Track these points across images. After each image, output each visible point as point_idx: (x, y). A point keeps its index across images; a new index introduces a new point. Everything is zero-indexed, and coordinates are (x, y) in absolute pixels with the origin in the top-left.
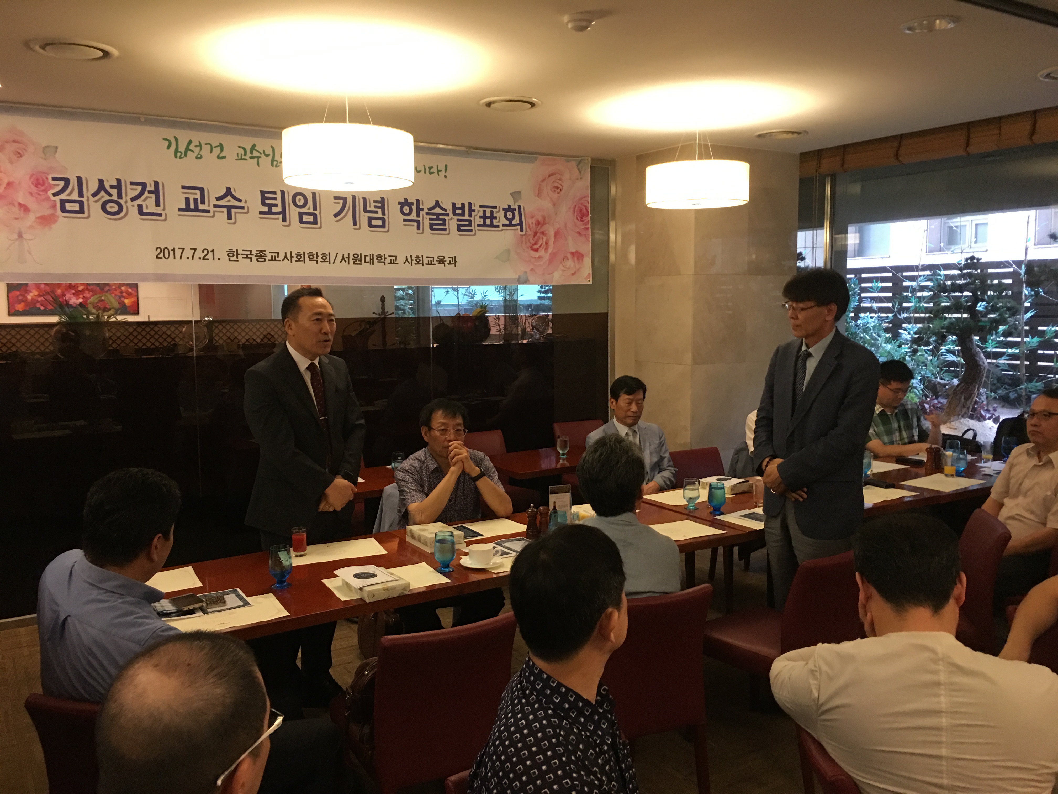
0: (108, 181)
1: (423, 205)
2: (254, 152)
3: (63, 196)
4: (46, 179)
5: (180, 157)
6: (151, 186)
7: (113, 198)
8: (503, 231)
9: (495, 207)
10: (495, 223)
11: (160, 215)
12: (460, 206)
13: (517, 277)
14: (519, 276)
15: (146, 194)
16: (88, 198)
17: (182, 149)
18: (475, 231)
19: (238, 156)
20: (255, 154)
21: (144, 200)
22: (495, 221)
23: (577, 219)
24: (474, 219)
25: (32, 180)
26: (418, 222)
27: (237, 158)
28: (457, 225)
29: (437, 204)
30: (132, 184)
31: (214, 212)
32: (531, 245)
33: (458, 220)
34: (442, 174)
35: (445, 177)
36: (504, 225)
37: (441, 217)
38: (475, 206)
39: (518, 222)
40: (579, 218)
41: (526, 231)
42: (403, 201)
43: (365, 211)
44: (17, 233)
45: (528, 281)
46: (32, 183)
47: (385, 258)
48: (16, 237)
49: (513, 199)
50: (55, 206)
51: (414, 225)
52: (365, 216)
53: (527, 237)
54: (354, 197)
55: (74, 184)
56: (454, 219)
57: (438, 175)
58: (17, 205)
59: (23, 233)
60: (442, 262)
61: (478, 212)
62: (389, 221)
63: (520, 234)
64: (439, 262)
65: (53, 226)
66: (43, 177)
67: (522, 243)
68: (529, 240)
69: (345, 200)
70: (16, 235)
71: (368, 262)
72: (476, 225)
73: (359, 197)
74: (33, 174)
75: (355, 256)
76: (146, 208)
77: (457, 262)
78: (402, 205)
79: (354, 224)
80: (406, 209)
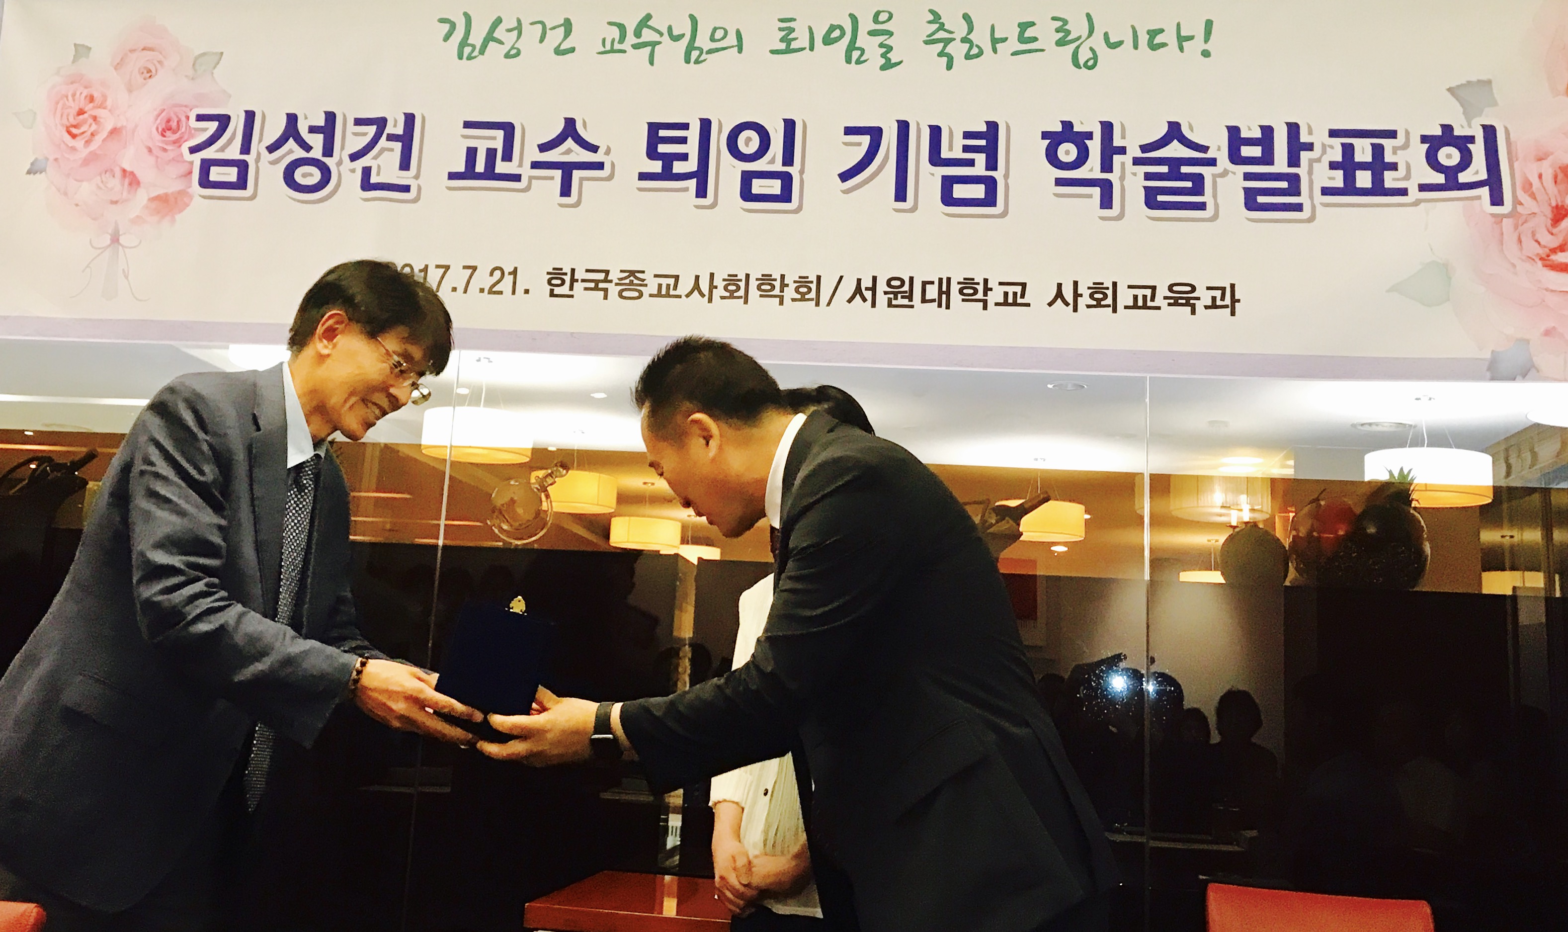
0: (306, 118)
1: (1123, 137)
2: (645, 31)
3: (209, 153)
4: (184, 119)
5: (470, 58)
6: (395, 126)
7: (311, 155)
8: (1422, 205)
9: (1392, 134)
10: (1388, 184)
11: (406, 189)
12: (1257, 134)
13: (1488, 355)
14: (1493, 352)
15: (383, 142)
16: (259, 154)
17: (477, 38)
18: (1313, 208)
19: (604, 46)
20: (648, 35)
21: (375, 158)
22: (1388, 176)
24: (1310, 172)
25: (158, 121)
26: (1106, 188)
27: (603, 49)
28: (1245, 190)
29: (1174, 132)
30: (359, 122)
31: (531, 178)
32: (1542, 252)
33: (1248, 177)
34: (1194, 48)
35: (1206, 54)
36: (1423, 188)
37: (1185, 169)
38: (1310, 132)
39: (1483, 176)
41: (1517, 202)
42: (1059, 128)
43: (936, 159)
44: (110, 231)
45: (1533, 371)
46: (157, 129)
47: (987, 290)
48: (109, 242)
49: (1462, 105)
50: (190, 173)
51: (1090, 196)
52: (933, 175)
53: (1522, 224)
54: (903, 127)
55: (236, 127)
56: (1234, 173)
57: (1181, 49)
58: (118, 173)
59: (121, 233)
60: (1184, 301)
61: (1324, 152)
62: (1007, 186)
63: (1493, 215)
64: (1172, 301)
65: (178, 217)
66: (180, 116)
67: (1501, 242)
68: (1530, 235)
69: (876, 134)
70: (109, 237)
71: (933, 301)
72: (1317, 192)
73: (918, 124)
74: (164, 110)
75: (894, 283)
76: (378, 174)
77: (1239, 301)
78: (1054, 140)
79: (898, 200)
80: (1067, 153)
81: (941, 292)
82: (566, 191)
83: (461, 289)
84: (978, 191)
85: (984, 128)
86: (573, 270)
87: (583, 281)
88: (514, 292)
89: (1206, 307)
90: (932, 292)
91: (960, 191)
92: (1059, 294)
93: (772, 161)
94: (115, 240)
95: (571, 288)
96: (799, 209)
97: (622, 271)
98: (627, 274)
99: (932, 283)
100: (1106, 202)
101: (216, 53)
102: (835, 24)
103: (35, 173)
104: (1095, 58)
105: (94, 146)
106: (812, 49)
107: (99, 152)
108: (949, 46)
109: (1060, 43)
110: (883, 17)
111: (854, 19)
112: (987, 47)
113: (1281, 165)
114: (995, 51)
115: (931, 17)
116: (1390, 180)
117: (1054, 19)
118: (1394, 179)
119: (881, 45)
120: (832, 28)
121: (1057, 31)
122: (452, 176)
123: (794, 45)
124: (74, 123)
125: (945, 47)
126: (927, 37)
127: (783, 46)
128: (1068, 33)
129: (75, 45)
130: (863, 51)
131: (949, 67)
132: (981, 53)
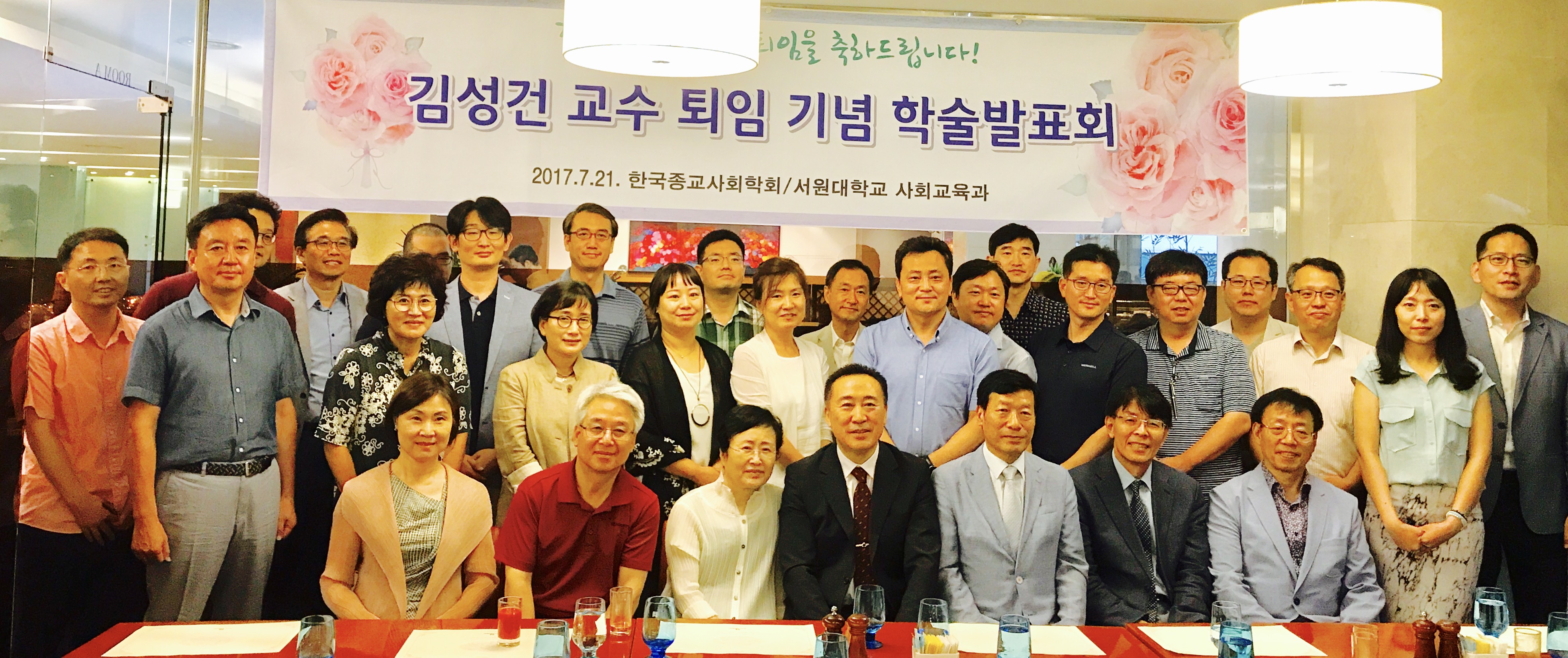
0: (480, 81)
1: (933, 105)
3: (423, 101)
4: (404, 80)
6: (535, 86)
7: (484, 103)
8: (1076, 145)
9: (1063, 107)
10: (1061, 133)
11: (544, 124)
12: (999, 106)
13: (1102, 220)
14: (1105, 219)
15: (528, 96)
16: (453, 103)
18: (1025, 144)
21: (524, 105)
22: (1060, 128)
23: (1222, 124)
24: (1024, 126)
25: (387, 80)
26: (925, 132)
28: (992, 135)
29: (959, 103)
30: (512, 83)
31: (617, 120)
32: (1129, 168)
33: (994, 128)
34: (969, 57)
35: (975, 61)
36: (1077, 136)
37: (963, 124)
38: (1024, 105)
39: (1105, 130)
40: (1225, 124)
41: (1120, 145)
42: (901, 100)
43: (839, 115)
44: (363, 147)
45: (1122, 228)
46: (387, 85)
47: (866, 186)
48: (363, 154)
49: (1097, 93)
50: (412, 112)
51: (916, 137)
52: (837, 123)
53: (1121, 155)
54: (822, 96)
55: (437, 85)
56: (987, 126)
57: (963, 58)
58: (366, 113)
59: (370, 148)
60: (962, 193)
61: (1031, 116)
62: (875, 131)
63: (1108, 151)
64: (956, 193)
65: (406, 140)
66: (401, 77)
67: (1111, 163)
68: (1124, 160)
69: (807, 100)
70: (362, 150)
71: (838, 192)
72: (1027, 136)
73: (829, 95)
74: (390, 73)
75: (818, 182)
76: (527, 115)
77: (988, 193)
78: (899, 106)
79: (819, 136)
80: (905, 113)
81: (842, 188)
82: (637, 127)
83: (580, 183)
84: (860, 133)
85: (863, 98)
86: (644, 174)
87: (650, 179)
88: (610, 185)
89: (973, 197)
90: (838, 187)
91: (851, 133)
92: (902, 190)
93: (752, 114)
94: (367, 152)
95: (643, 183)
96: (768, 141)
97: (671, 174)
98: (674, 176)
99: (838, 182)
100: (925, 141)
101: (419, 38)
102: (783, 36)
103: (309, 109)
104: (920, 61)
105: (348, 95)
106: (772, 50)
107: (351, 99)
108: (845, 52)
109: (902, 53)
110: (810, 34)
111: (794, 34)
112: (864, 53)
113: (1010, 122)
114: (868, 55)
116: (1062, 131)
117: (899, 39)
118: (1064, 131)
120: (783, 39)
121: (901, 46)
122: (571, 117)
123: (762, 47)
124: (333, 80)
125: (843, 52)
126: (833, 46)
128: (906, 47)
129: (326, 29)
130: (799, 52)
131: (845, 64)
132: (861, 57)
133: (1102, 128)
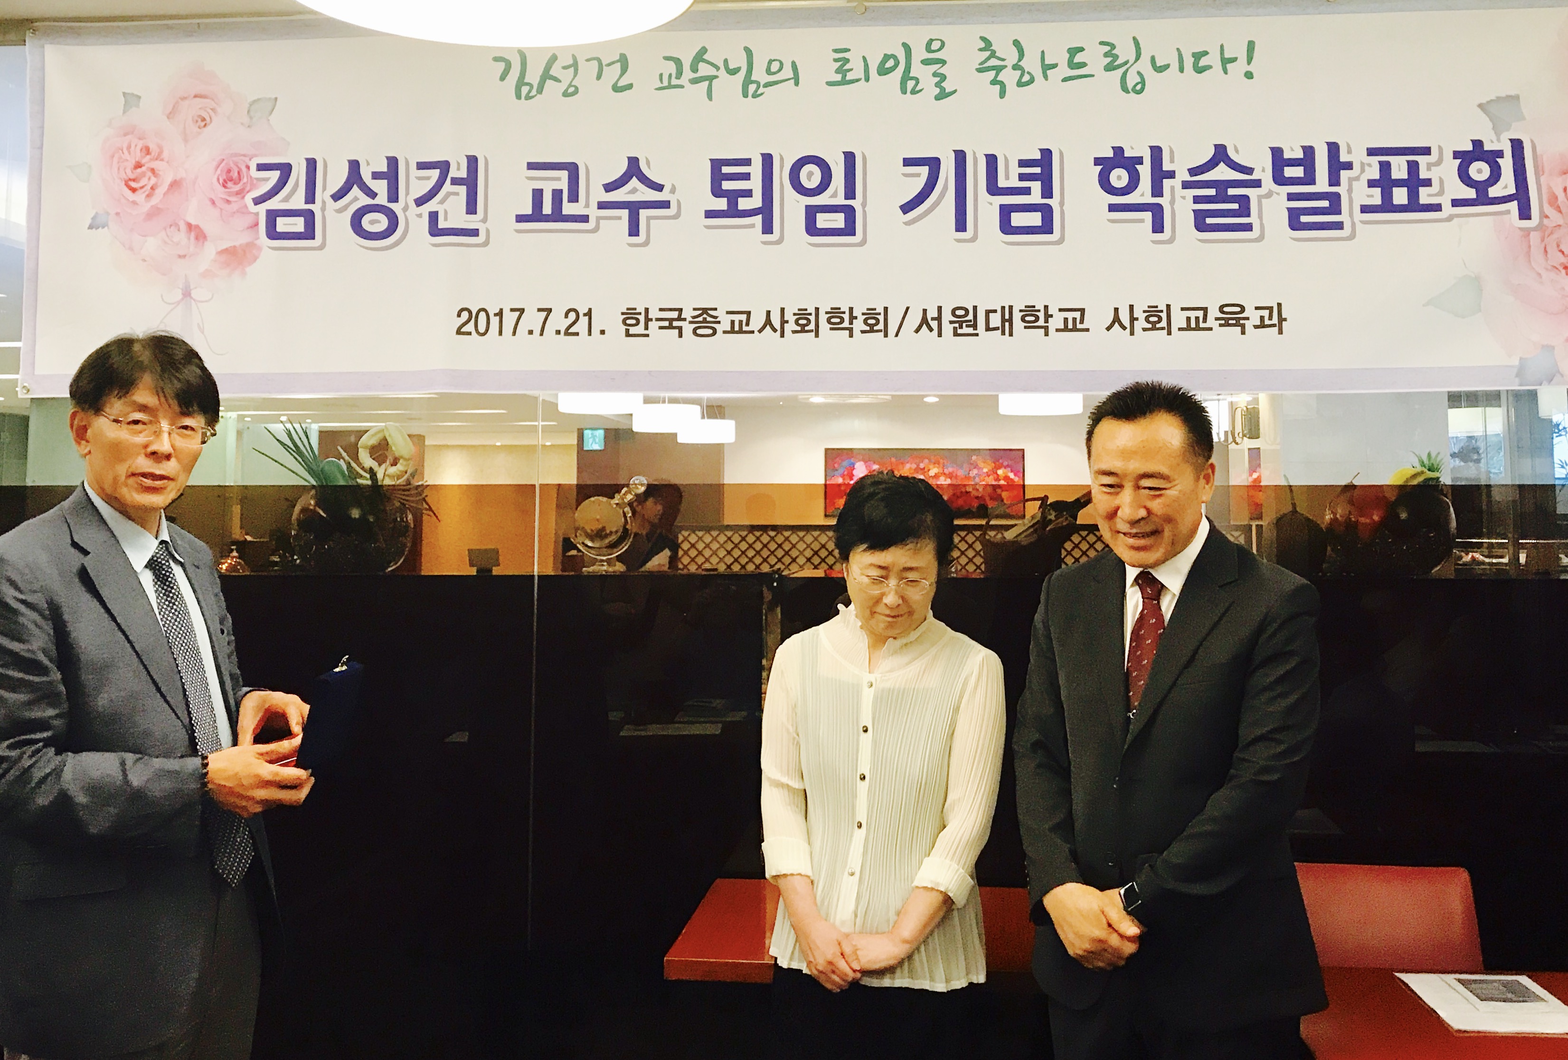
0: (368, 164)
1: (1172, 161)
2: (701, 65)
3: (274, 204)
4: (244, 169)
5: (528, 97)
6: (458, 169)
7: (377, 201)
8: (1456, 220)
9: (1426, 151)
10: (1424, 200)
11: (475, 233)
13: (1516, 362)
14: (1521, 359)
15: (447, 187)
16: (324, 202)
17: (533, 76)
18: (1353, 225)
19: (662, 82)
20: (704, 70)
21: (442, 202)
22: (1423, 191)
24: (1350, 190)
25: (219, 172)
26: (1157, 211)
27: (660, 85)
28: (1289, 209)
29: (1221, 155)
30: (422, 166)
31: (598, 219)
33: (1291, 197)
34: (1237, 69)
35: (1249, 75)
36: (1456, 203)
37: (1231, 192)
38: (1349, 152)
39: (1512, 190)
41: (1544, 216)
42: (1110, 154)
43: (993, 189)
44: (181, 287)
45: (1558, 377)
46: (218, 179)
47: (1048, 316)
48: (181, 296)
49: (1491, 120)
50: (257, 224)
51: (1142, 221)
52: (991, 204)
53: (1549, 236)
54: (960, 157)
55: (298, 175)
56: (1278, 194)
57: (1226, 72)
58: (183, 227)
59: (192, 287)
60: (1234, 322)
61: (1363, 171)
62: (1062, 213)
63: (1521, 229)
64: (1223, 322)
65: (248, 269)
66: (239, 166)
67: (1528, 254)
68: (1555, 245)
69: (934, 164)
70: (180, 291)
71: (996, 329)
72: (1357, 209)
73: (974, 153)
74: (223, 160)
75: (959, 313)
76: (446, 219)
77: (1285, 320)
78: (1106, 165)
79: (958, 230)
80: (1119, 179)
81: (1003, 320)
82: (634, 231)
83: (537, 331)
84: (1035, 219)
85: (1038, 156)
86: (647, 310)
87: (658, 320)
88: (590, 334)
89: (1256, 327)
90: (995, 320)
91: (1018, 219)
92: (1116, 319)
93: (835, 195)
94: (187, 294)
95: (646, 328)
96: (863, 242)
97: (695, 309)
98: (700, 312)
99: (995, 311)
100: (1158, 227)
101: (270, 99)
102: (889, 53)
103: (97, 228)
104: (1143, 82)
105: (155, 201)
106: (867, 79)
107: (160, 206)
108: (1001, 74)
109: (1109, 68)
110: (935, 45)
111: (907, 48)
112: (1038, 73)
113: (1322, 184)
114: (1046, 77)
115: (982, 45)
116: (1425, 196)
117: (1102, 43)
118: (1429, 195)
119: (935, 74)
120: (887, 57)
121: (1106, 55)
122: (520, 219)
123: (850, 76)
124: (132, 177)
125: (997, 75)
126: (980, 64)
127: (839, 77)
128: (1116, 57)
129: (124, 94)
130: (917, 81)
131: (1002, 94)
132: (1032, 81)
133: (1506, 185)
